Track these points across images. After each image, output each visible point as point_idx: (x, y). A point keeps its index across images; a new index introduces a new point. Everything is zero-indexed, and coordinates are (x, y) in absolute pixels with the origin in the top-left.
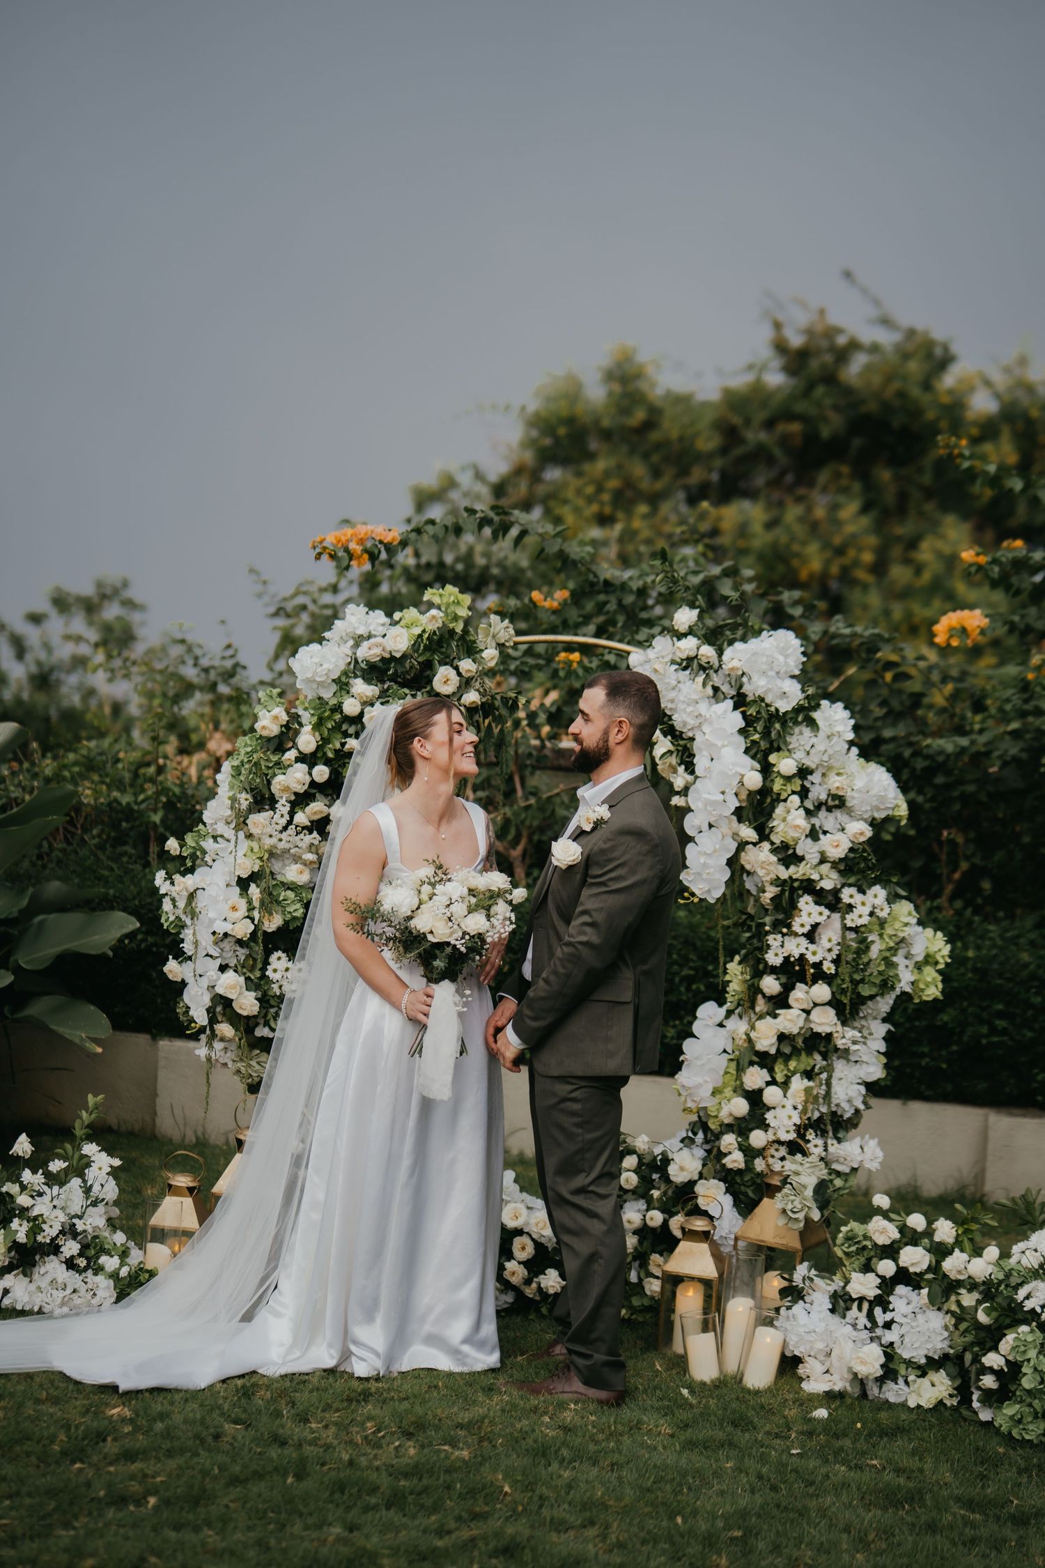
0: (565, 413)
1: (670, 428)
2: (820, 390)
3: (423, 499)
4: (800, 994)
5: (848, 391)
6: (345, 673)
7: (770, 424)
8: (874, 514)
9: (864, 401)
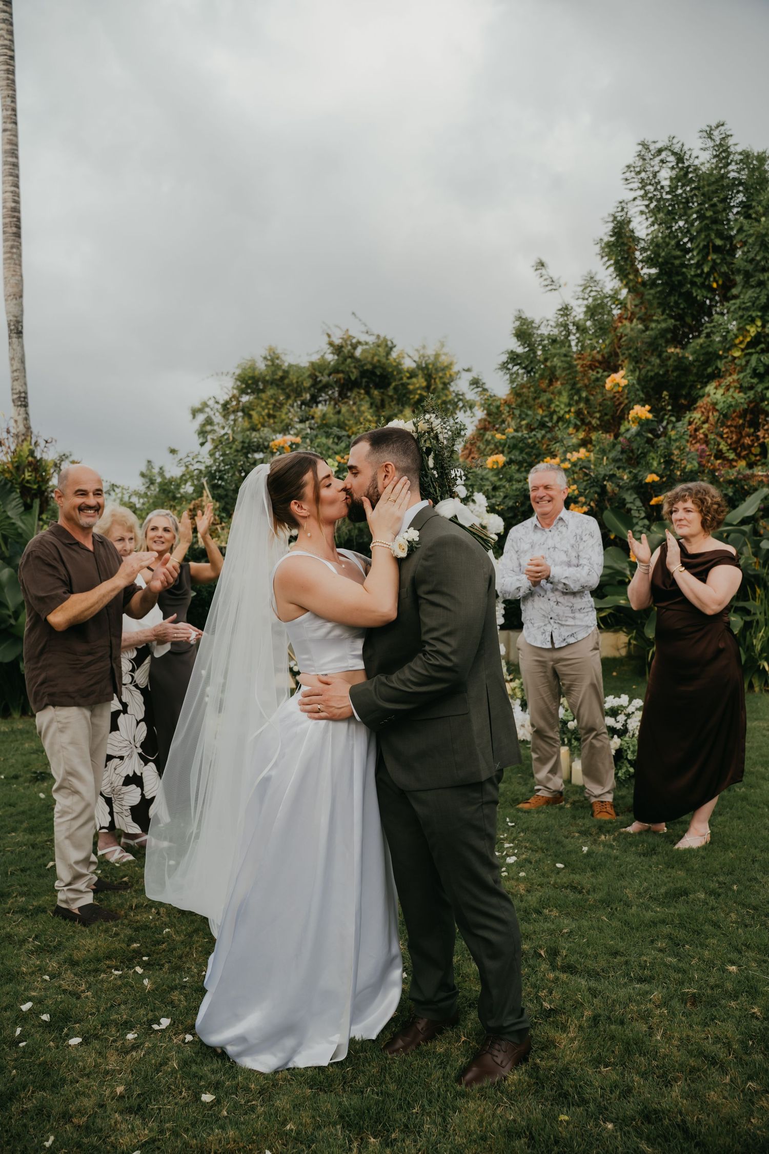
0: (251, 375)
1: (293, 378)
2: (349, 360)
3: (195, 412)
5: (357, 360)
7: (329, 375)
8: (374, 408)
9: (365, 364)
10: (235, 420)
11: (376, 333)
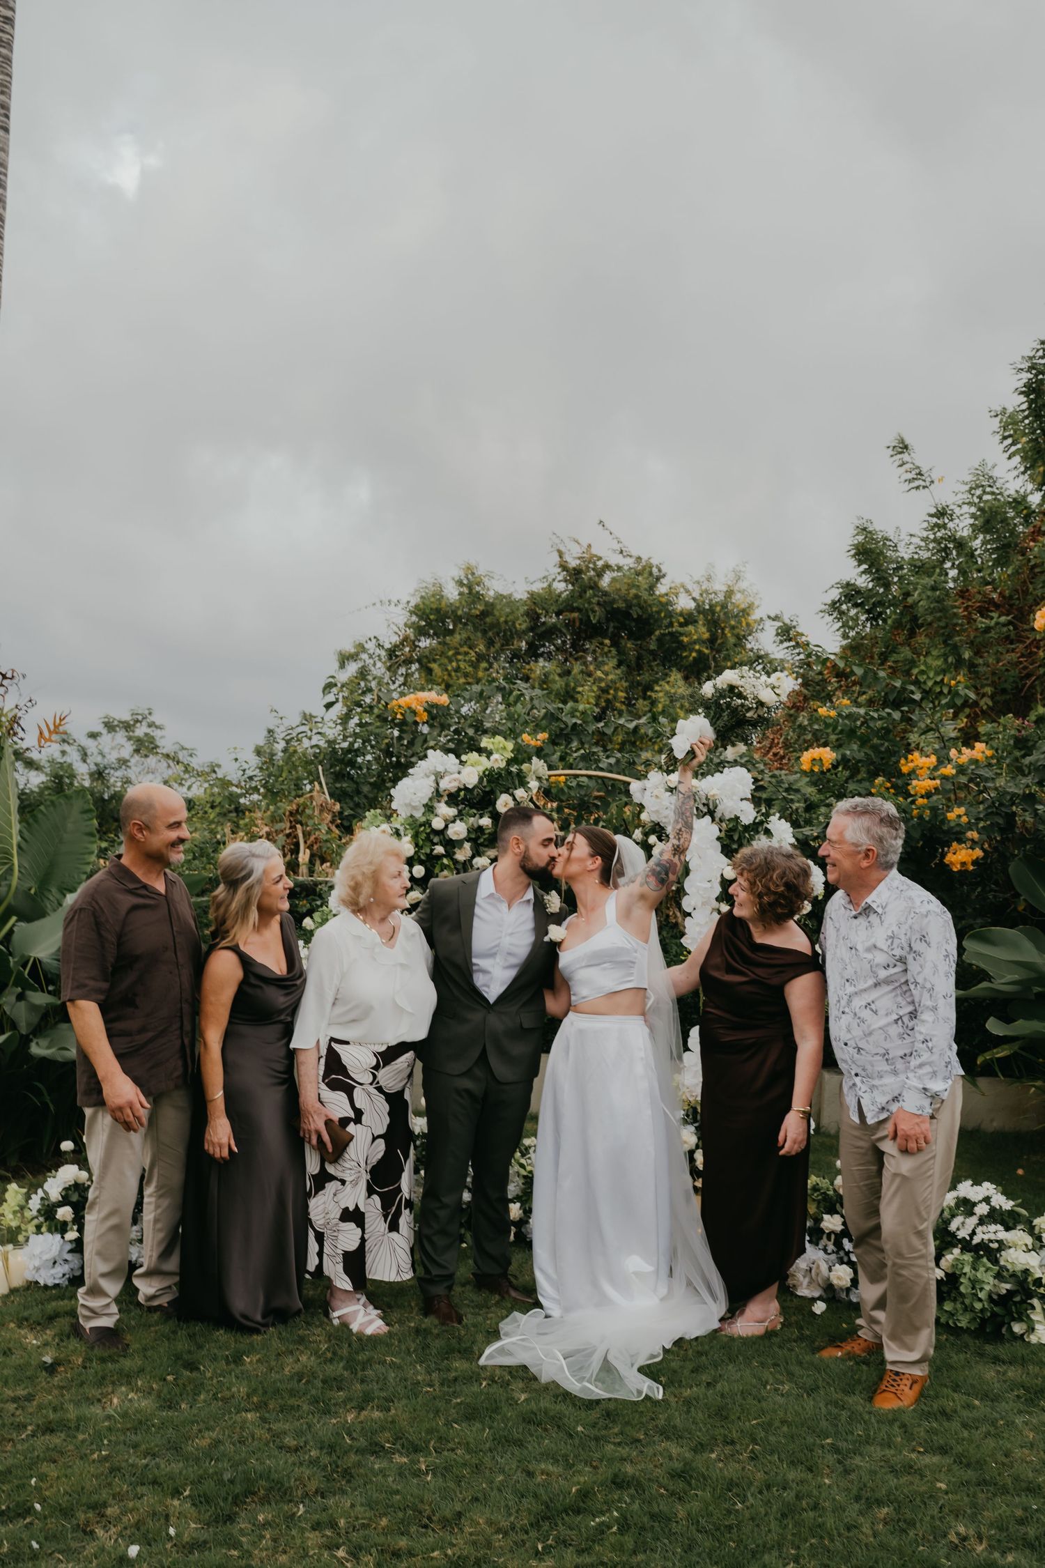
6: (430, 799)
7: (558, 614)
8: (624, 668)
9: (614, 601)
10: (407, 676)
11: (635, 553)
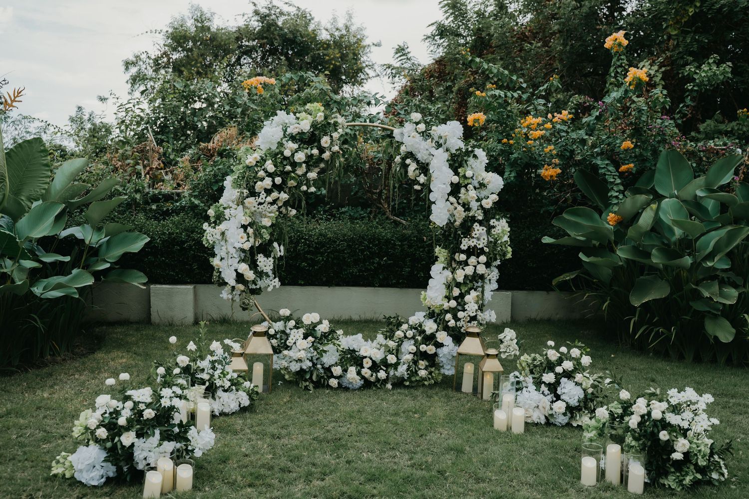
1: (221, 40)
2: (272, 28)
4: (473, 260)
6: (281, 139)
7: (254, 40)
9: (286, 33)
10: (165, 75)
11: (296, 5)
